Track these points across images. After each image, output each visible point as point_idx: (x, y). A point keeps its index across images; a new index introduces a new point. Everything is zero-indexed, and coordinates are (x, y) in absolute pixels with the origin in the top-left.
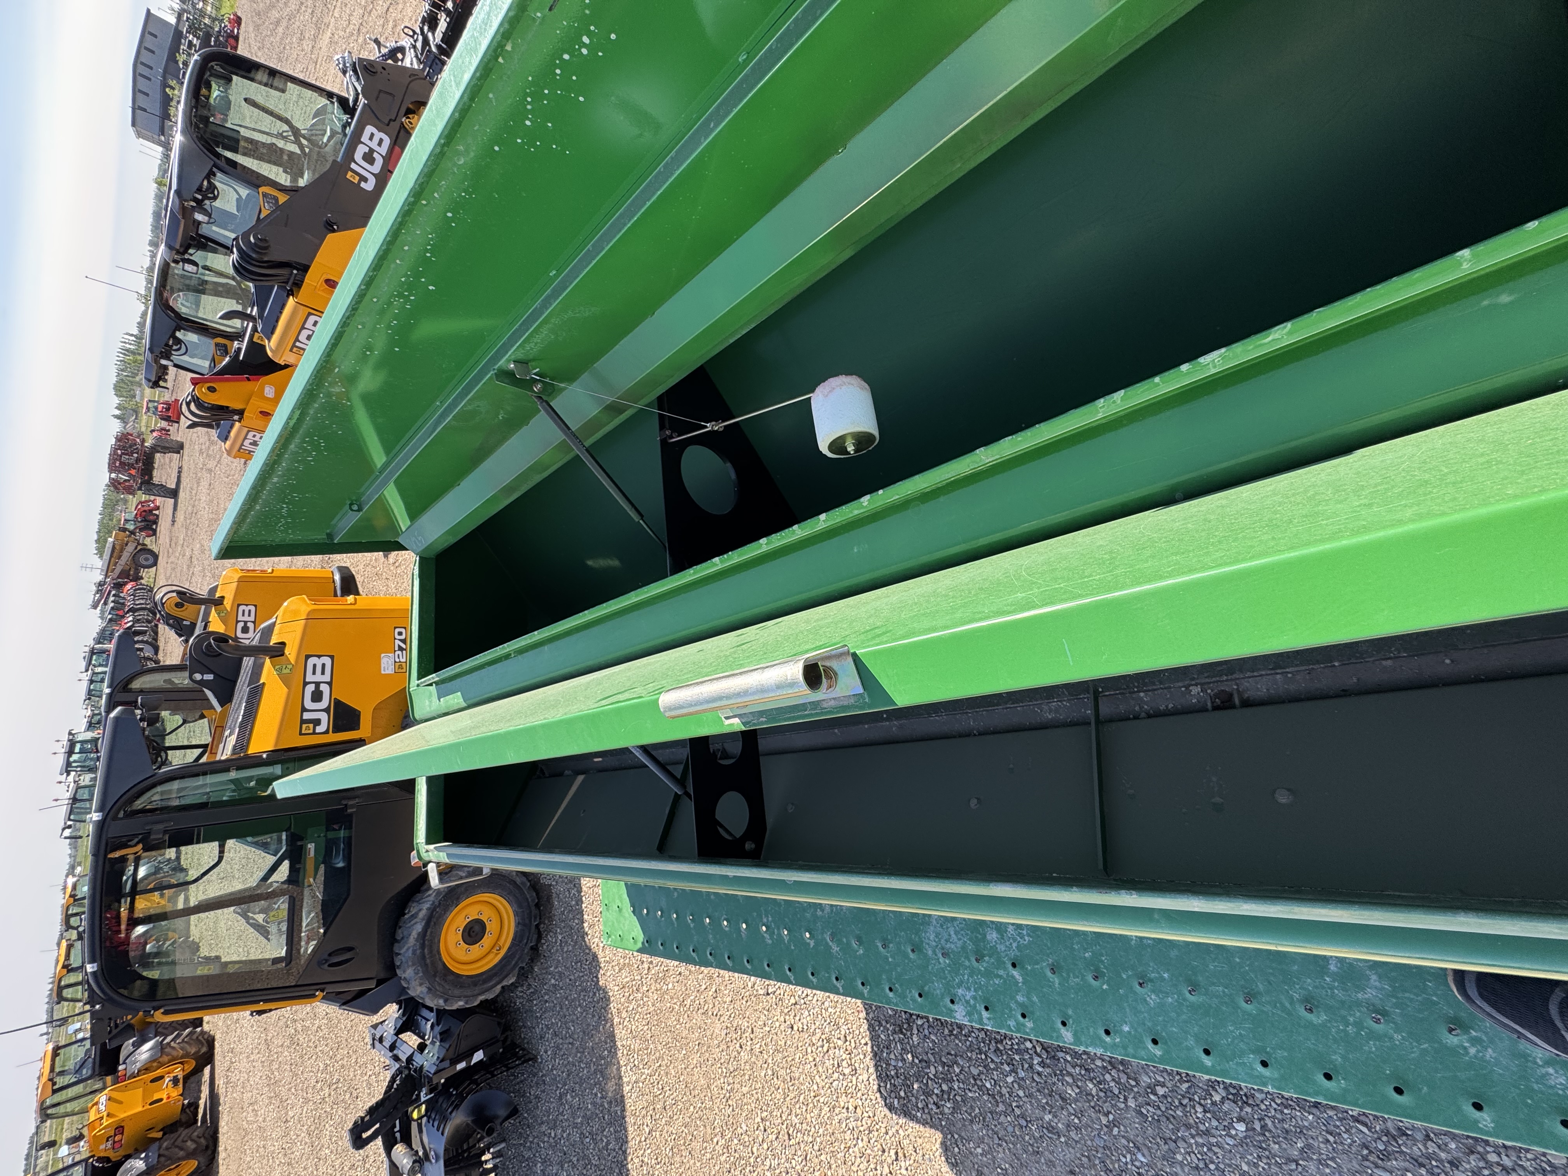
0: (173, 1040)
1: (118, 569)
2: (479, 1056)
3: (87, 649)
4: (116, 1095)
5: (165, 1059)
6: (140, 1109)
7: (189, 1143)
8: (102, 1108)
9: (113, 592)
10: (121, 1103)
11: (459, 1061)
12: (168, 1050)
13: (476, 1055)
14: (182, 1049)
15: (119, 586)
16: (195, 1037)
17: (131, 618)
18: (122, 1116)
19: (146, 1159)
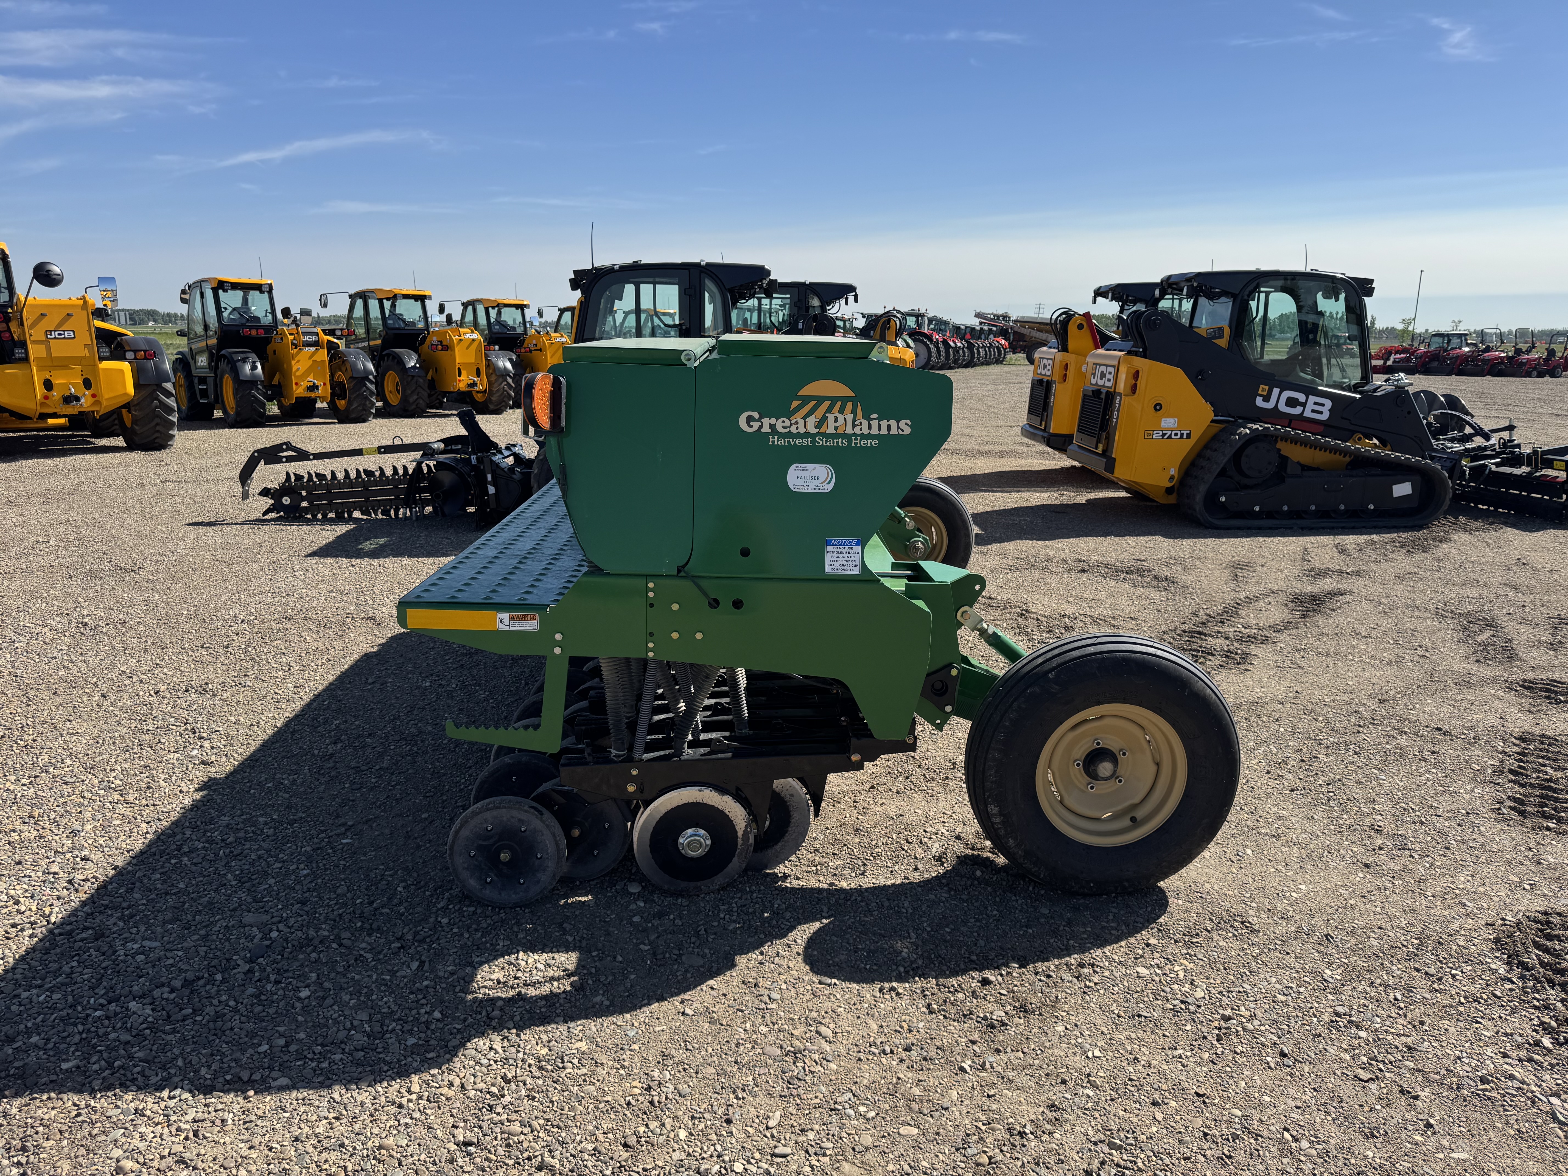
0: (508, 384)
1: (1023, 331)
2: (491, 490)
3: (923, 311)
4: (475, 344)
5: (493, 378)
6: (458, 361)
7: (415, 397)
8: (468, 336)
9: (994, 329)
10: (467, 348)
11: (493, 477)
12: (501, 380)
13: (493, 488)
14: (498, 390)
15: (1003, 333)
16: (505, 399)
17: (959, 345)
18: (457, 350)
19: (414, 367)
